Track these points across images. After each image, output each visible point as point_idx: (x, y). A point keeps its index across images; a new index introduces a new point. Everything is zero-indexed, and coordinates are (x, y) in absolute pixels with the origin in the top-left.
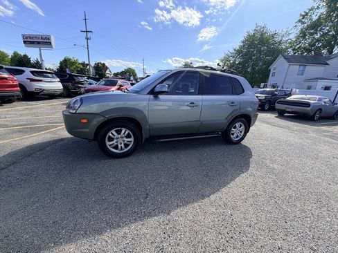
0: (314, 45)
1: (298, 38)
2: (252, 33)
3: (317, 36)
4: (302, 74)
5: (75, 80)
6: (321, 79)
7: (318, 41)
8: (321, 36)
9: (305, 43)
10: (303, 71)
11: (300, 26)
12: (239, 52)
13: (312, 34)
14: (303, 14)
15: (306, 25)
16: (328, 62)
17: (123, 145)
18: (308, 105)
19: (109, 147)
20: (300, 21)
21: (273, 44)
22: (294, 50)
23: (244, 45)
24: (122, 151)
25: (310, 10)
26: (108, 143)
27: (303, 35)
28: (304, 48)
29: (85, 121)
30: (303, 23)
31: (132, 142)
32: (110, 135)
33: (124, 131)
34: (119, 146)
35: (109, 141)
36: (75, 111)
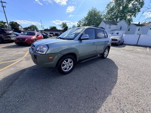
0: (112, 17)
1: (107, 14)
2: (91, 10)
3: (112, 14)
4: (110, 28)
5: (5, 32)
6: (116, 30)
7: (113, 15)
8: (114, 14)
9: (109, 16)
10: (110, 27)
11: (107, 10)
12: (86, 19)
13: (111, 13)
14: (108, 4)
15: (109, 9)
16: (117, 24)
17: (69, 67)
18: (116, 40)
19: (63, 69)
20: (107, 7)
21: (99, 16)
22: (106, 19)
23: (88, 16)
24: (68, 70)
25: (110, 3)
26: (62, 67)
27: (108, 13)
28: (109, 18)
29: (51, 58)
30: (108, 8)
31: (72, 65)
32: (63, 63)
33: (69, 60)
34: (67, 68)
35: (63, 66)
36: (45, 53)
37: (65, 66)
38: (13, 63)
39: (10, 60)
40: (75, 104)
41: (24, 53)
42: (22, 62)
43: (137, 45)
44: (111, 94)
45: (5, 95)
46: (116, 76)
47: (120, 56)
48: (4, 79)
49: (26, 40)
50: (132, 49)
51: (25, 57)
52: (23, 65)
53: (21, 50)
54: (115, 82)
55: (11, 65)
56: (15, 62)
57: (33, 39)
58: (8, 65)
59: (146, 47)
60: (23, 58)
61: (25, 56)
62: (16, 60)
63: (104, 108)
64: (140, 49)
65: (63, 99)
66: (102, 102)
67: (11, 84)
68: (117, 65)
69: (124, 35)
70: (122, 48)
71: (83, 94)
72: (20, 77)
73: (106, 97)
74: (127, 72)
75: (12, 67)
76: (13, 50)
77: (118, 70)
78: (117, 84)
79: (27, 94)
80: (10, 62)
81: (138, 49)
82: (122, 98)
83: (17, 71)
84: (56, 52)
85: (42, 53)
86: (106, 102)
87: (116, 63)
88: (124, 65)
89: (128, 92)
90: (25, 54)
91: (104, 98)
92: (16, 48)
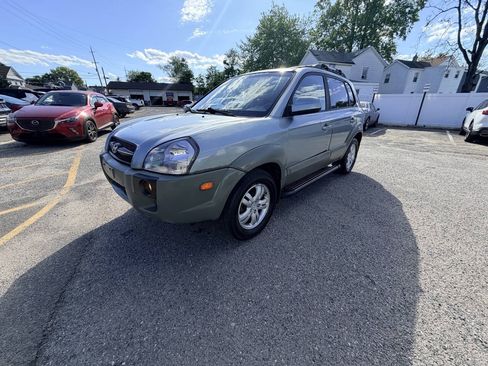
0: (335, 39)
1: (319, 28)
3: (337, 27)
7: (339, 33)
8: (342, 27)
9: (326, 35)
12: (255, 43)
13: (333, 24)
15: (325, 11)
16: (354, 60)
17: (257, 213)
19: (241, 224)
20: (318, 4)
21: (295, 34)
22: (317, 44)
24: (256, 224)
26: (241, 217)
27: (324, 25)
28: (327, 42)
29: (206, 186)
30: (322, 8)
31: (268, 204)
32: (244, 201)
33: (260, 189)
34: (254, 215)
35: (242, 213)
36: (184, 171)
37: (248, 209)
38: (32, 212)
39: (14, 204)
40: (330, 343)
41: (61, 172)
42: (69, 206)
43: (415, 127)
44: (422, 291)
45: (51, 349)
46: (407, 228)
47: (386, 162)
48: (23, 281)
49: (57, 122)
50: (407, 139)
51: (73, 190)
52: (77, 219)
53: (43, 161)
54: (415, 250)
55: (27, 223)
56: (40, 208)
57: (81, 118)
58: (15, 225)
59: (441, 130)
60: (63, 192)
61: (71, 182)
62: (38, 203)
63: (425, 342)
64: (429, 137)
65: (281, 330)
66: (409, 324)
67: (61, 300)
68: (393, 193)
69: (378, 96)
70: (380, 137)
71: (336, 304)
72: (85, 266)
73: (413, 304)
74: (432, 212)
75: (34, 228)
76: (14, 165)
77: (405, 209)
78: (422, 255)
79: (139, 332)
80: (21, 211)
81: (425, 140)
82: (460, 299)
83: (64, 244)
84: (222, 165)
85: (173, 172)
86: (420, 320)
87: (385, 186)
88: (412, 190)
89: (466, 276)
90: (67, 175)
91: (408, 309)
92: (23, 154)
